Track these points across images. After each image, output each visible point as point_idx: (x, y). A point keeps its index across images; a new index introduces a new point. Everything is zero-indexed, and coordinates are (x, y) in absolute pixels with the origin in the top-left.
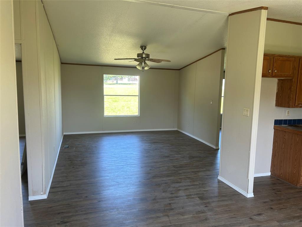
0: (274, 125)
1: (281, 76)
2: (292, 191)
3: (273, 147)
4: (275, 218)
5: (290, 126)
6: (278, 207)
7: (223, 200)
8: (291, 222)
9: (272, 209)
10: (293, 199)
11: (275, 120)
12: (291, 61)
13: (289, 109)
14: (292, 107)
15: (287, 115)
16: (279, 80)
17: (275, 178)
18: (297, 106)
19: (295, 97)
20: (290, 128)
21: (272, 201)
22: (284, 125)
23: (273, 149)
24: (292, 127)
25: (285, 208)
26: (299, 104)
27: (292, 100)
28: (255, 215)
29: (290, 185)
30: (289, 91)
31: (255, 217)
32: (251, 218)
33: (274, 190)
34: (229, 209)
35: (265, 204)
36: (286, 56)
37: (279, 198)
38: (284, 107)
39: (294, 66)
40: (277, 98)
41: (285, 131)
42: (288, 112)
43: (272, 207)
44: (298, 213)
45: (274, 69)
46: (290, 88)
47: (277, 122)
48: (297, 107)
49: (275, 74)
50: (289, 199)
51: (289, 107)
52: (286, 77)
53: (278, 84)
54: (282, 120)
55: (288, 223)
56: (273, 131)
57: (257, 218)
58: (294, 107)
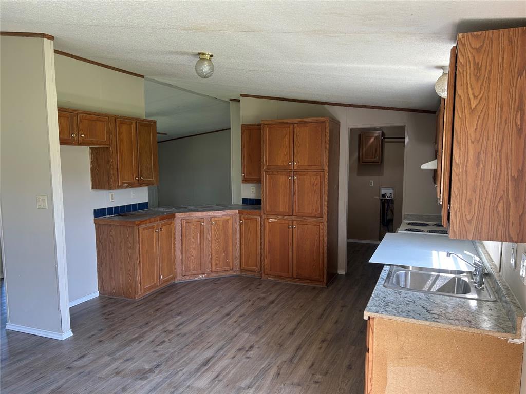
0: (95, 217)
1: (93, 144)
2: (129, 308)
3: (97, 252)
4: (106, 352)
5: (116, 216)
6: (109, 336)
7: (19, 361)
8: (128, 348)
9: (101, 341)
10: (130, 317)
11: (95, 210)
12: (104, 122)
13: (111, 191)
14: (115, 188)
15: (111, 201)
16: (91, 148)
17: (106, 297)
18: (120, 186)
19: (116, 173)
20: (116, 218)
21: (101, 330)
22: (109, 216)
23: (98, 255)
24: (120, 217)
25: (119, 334)
26: (123, 183)
27: (113, 177)
28: (75, 361)
29: (127, 300)
30: (108, 165)
31: (75, 363)
32: (69, 368)
33: (104, 314)
34: (31, 370)
35: (90, 339)
36: (94, 114)
37: (111, 323)
38: (105, 189)
39: (109, 129)
40: (92, 176)
41: (110, 225)
42: (112, 195)
43: (101, 339)
44: (136, 334)
45: (80, 133)
46: (109, 161)
47: (99, 213)
48: (122, 188)
49: (83, 140)
50: (125, 319)
51: (110, 189)
52: (100, 144)
53: (91, 154)
54: (104, 209)
55: (123, 351)
56: (94, 226)
57: (78, 363)
58: (118, 189)
